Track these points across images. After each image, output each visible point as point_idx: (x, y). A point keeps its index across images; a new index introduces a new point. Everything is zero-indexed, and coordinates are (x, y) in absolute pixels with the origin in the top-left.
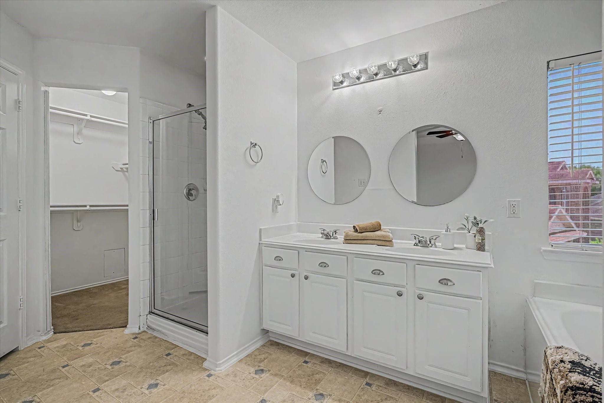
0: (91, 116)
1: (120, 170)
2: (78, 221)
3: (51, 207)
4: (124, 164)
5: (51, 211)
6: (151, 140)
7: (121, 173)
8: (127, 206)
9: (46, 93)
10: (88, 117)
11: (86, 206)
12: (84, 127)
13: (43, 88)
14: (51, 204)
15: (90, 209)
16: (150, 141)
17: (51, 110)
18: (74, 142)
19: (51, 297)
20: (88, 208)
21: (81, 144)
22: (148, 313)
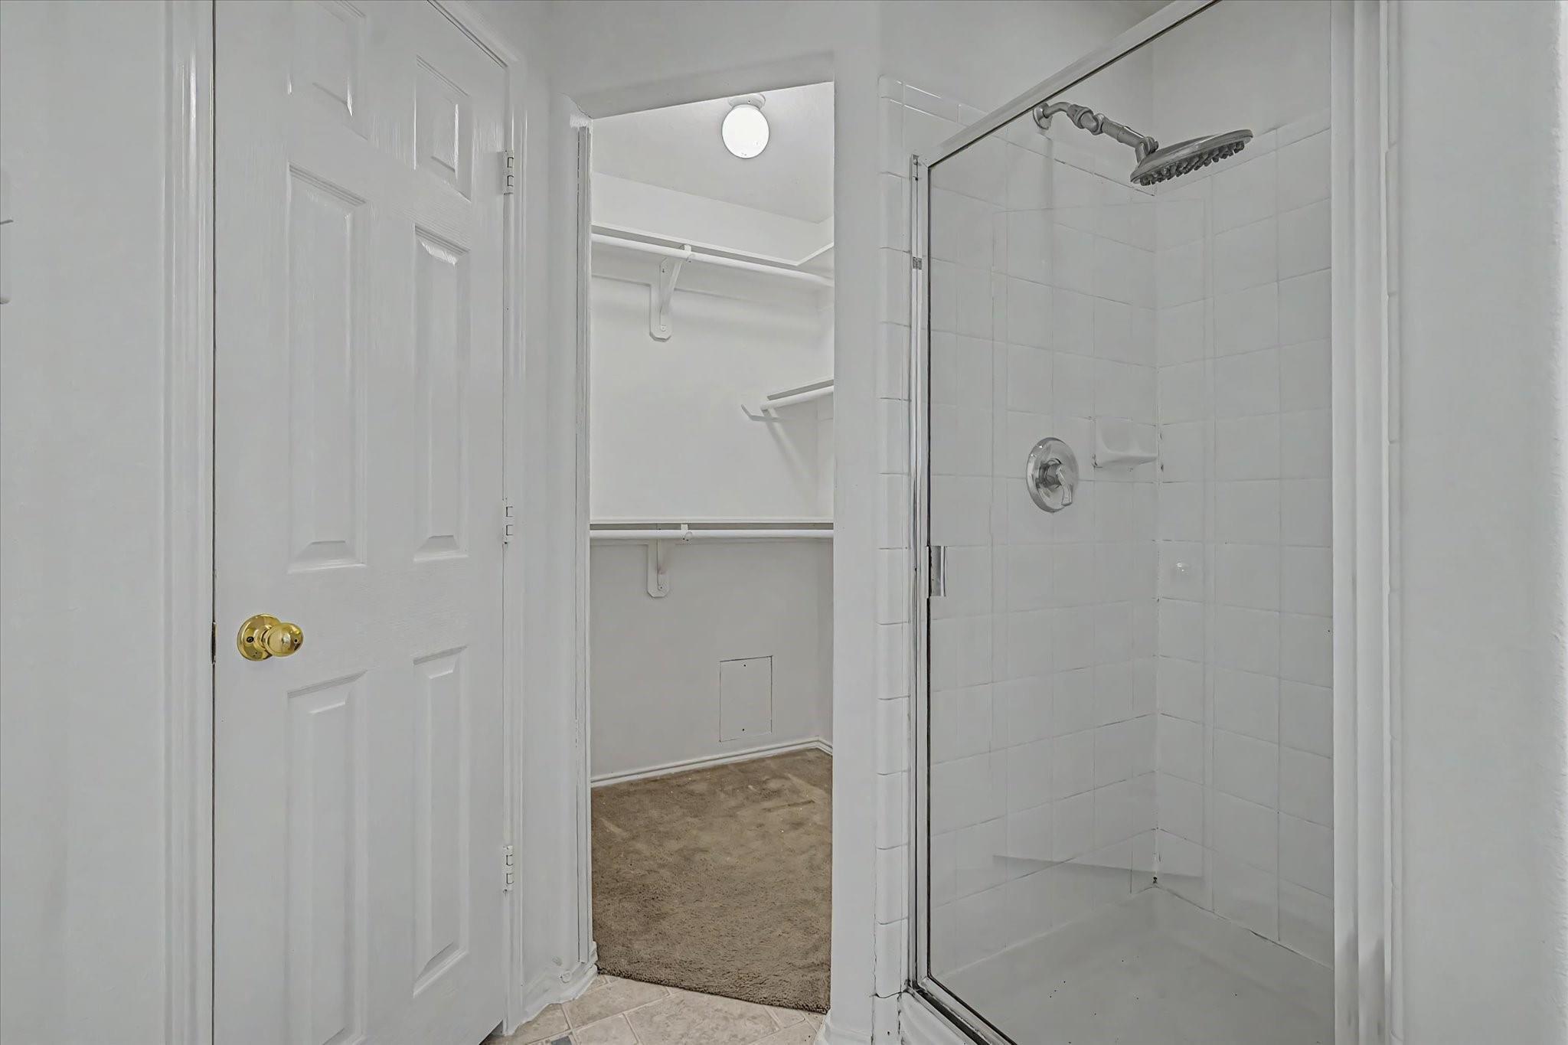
0: (694, 249)
1: (762, 415)
2: (659, 570)
3: (593, 527)
4: (771, 398)
5: (592, 540)
6: (920, 253)
7: (762, 424)
8: (830, 526)
9: (582, 134)
10: (687, 253)
11: (677, 526)
12: (675, 289)
13: (577, 121)
14: (594, 519)
15: (689, 535)
16: (914, 255)
17: (595, 237)
18: (651, 335)
19: (589, 792)
20: (683, 532)
21: (667, 342)
22: (904, 987)
